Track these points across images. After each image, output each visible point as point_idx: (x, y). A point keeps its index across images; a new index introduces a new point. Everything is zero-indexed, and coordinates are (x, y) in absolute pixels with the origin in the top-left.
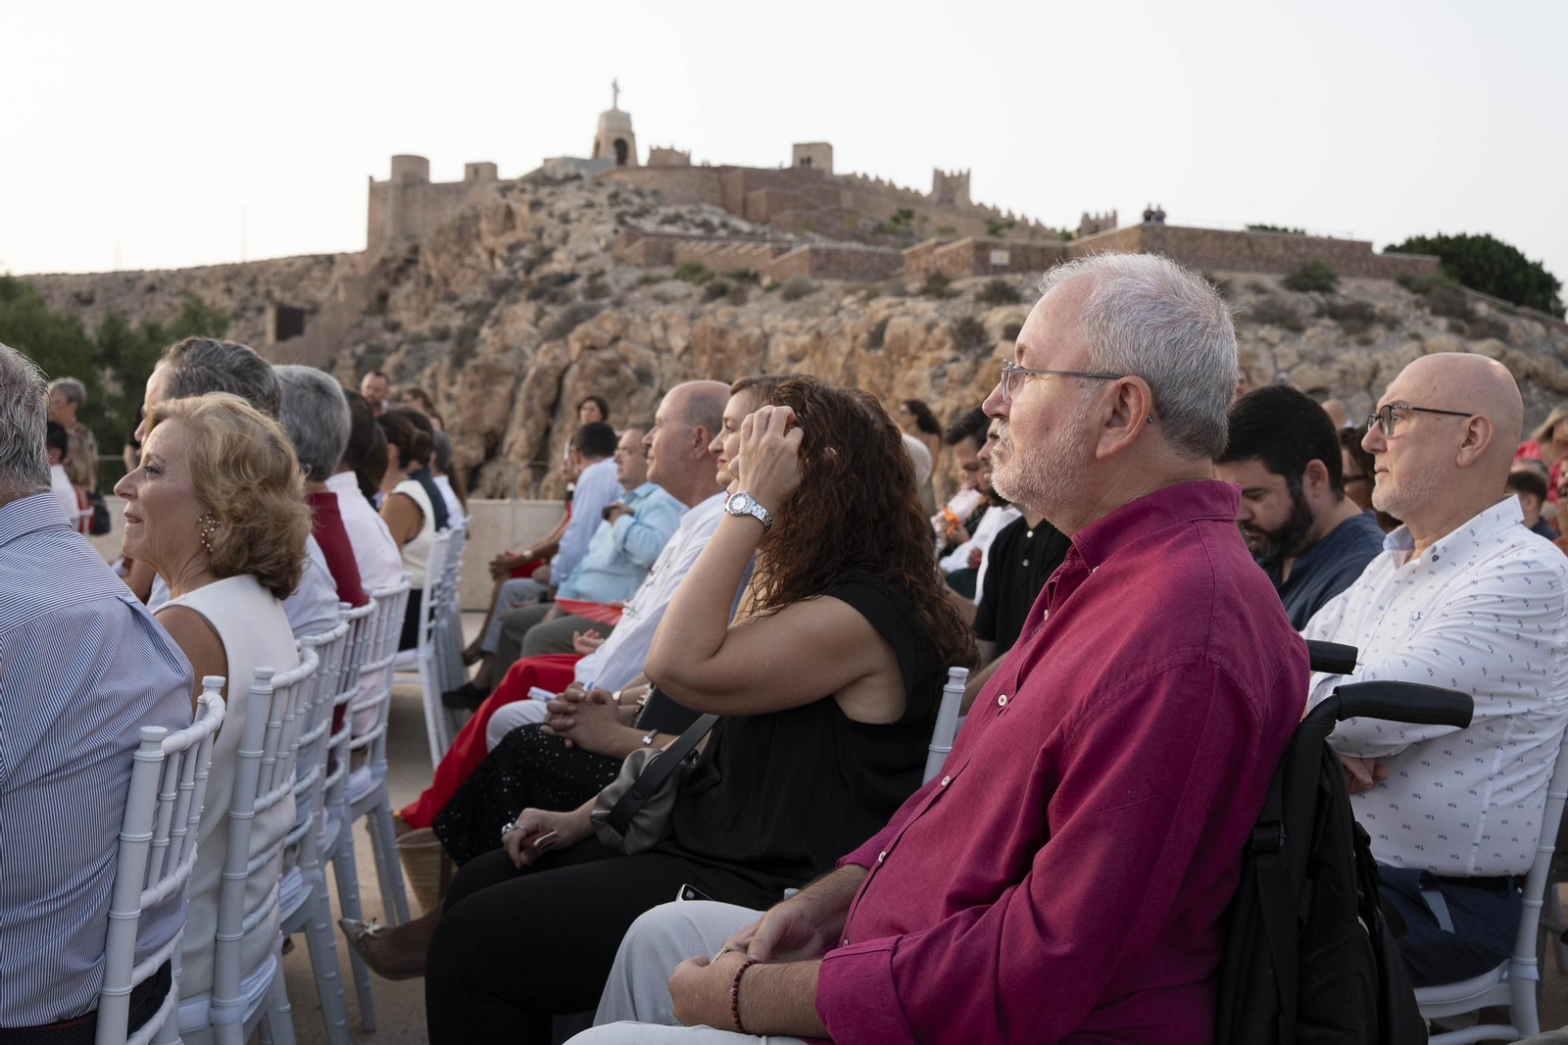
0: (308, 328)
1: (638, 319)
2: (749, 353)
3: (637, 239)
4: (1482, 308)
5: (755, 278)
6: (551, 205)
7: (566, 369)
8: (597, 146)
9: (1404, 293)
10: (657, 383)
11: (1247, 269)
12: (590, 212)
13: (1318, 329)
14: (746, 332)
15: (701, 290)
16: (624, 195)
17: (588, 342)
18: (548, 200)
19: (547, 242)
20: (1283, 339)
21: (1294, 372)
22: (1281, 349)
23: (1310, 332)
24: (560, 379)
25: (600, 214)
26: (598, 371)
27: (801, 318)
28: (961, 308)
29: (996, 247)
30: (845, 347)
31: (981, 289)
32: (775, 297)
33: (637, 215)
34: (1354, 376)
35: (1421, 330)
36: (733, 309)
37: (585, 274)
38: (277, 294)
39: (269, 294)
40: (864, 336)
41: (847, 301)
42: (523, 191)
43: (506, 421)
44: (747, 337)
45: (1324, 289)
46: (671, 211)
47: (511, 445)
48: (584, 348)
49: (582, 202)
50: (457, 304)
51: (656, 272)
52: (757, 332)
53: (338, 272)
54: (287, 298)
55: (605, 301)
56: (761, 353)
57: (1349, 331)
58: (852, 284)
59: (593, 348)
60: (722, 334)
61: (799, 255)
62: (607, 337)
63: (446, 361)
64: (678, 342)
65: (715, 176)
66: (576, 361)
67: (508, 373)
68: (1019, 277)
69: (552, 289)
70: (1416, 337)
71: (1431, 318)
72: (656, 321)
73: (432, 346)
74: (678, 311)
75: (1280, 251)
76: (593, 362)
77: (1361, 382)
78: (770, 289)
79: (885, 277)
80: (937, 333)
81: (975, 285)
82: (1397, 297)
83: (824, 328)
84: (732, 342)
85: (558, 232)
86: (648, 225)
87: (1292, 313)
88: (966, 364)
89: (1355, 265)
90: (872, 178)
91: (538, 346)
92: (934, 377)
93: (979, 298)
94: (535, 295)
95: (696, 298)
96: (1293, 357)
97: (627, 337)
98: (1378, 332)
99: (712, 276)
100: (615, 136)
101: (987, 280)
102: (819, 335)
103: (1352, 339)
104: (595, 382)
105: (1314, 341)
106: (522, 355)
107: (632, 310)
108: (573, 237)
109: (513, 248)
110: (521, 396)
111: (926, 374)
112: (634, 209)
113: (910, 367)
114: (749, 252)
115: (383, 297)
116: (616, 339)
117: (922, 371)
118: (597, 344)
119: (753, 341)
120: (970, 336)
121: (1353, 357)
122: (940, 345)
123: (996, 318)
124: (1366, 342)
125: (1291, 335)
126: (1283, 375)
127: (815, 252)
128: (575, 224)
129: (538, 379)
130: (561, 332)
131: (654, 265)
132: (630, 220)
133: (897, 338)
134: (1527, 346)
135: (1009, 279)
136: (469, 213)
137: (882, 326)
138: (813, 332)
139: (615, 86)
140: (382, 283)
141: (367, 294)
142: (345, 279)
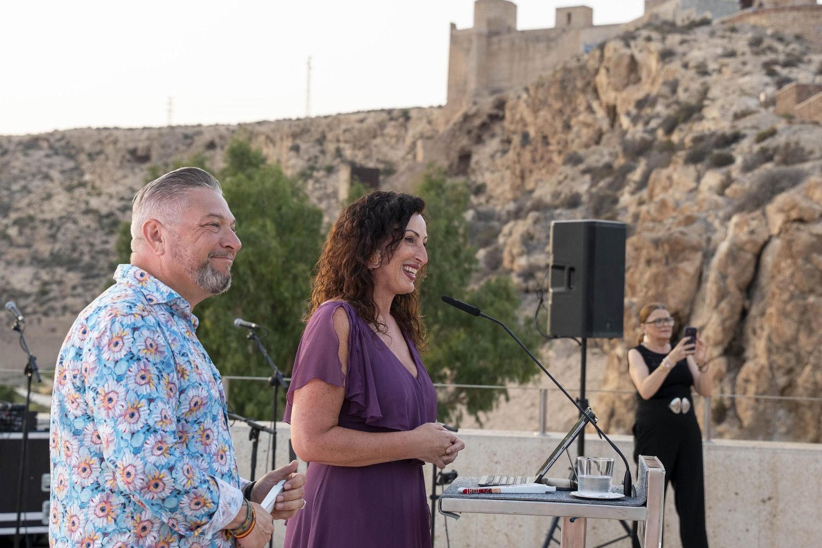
38: (347, 153)
39: (339, 153)
53: (414, 129)
54: (359, 158)
115: (466, 156)
140: (464, 141)
141: (448, 154)
142: (423, 137)
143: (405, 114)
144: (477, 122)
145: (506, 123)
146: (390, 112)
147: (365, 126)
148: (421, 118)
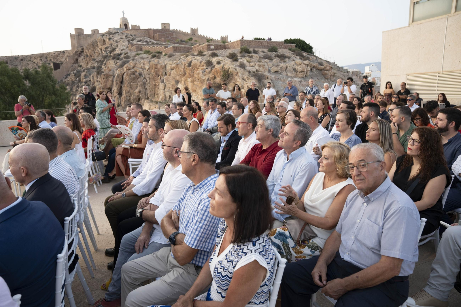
0: (61, 67)
1: (138, 63)
2: (162, 69)
3: (134, 46)
4: (305, 54)
5: (161, 53)
7: (124, 74)
8: (121, 25)
9: (290, 52)
10: (143, 76)
11: (261, 48)
12: (122, 40)
13: (276, 59)
14: (162, 64)
15: (150, 56)
16: (128, 36)
17: (128, 68)
18: (112, 38)
19: (113, 47)
20: (269, 62)
21: (272, 68)
22: (269, 64)
23: (274, 60)
24: (123, 76)
25: (124, 40)
26: (131, 74)
27: (172, 61)
28: (207, 58)
29: (212, 45)
30: (183, 67)
31: (210, 54)
32: (166, 57)
33: (132, 40)
35: (294, 59)
36: (158, 60)
37: (124, 53)
38: (53, 60)
39: (51, 60)
40: (187, 64)
41: (182, 57)
42: (107, 36)
43: (112, 86)
44: (162, 65)
45: (276, 51)
46: (139, 39)
47: (114, 90)
48: (127, 69)
49: (120, 38)
50: (95, 61)
51: (139, 52)
52: (164, 64)
53: (66, 55)
54: (55, 61)
55: (130, 59)
56: (165, 69)
57: (281, 60)
58: (181, 54)
59: (129, 69)
60: (156, 65)
61: (170, 48)
62: (132, 67)
63: (95, 73)
64: (147, 67)
65: (147, 31)
66: (126, 72)
67: (111, 76)
68: (217, 51)
69: (117, 57)
70: (294, 60)
71: (296, 57)
72: (142, 63)
73: (92, 70)
74: (146, 61)
75: (267, 44)
76: (129, 72)
77: (284, 69)
78: (165, 55)
79: (188, 52)
80: (202, 63)
81: (209, 53)
82: (289, 52)
83: (178, 63)
84: (159, 66)
85: (115, 45)
86: (135, 42)
87: (270, 56)
88: (209, 69)
89: (281, 46)
90: (178, 30)
91: (117, 69)
92: (203, 72)
93: (210, 56)
94: (113, 58)
95: (150, 58)
96: (272, 65)
97: (136, 67)
98: (287, 60)
99: (152, 53)
100: (124, 23)
101: (211, 52)
104: (130, 76)
105: (275, 62)
106: (114, 71)
107: (136, 61)
108: (119, 46)
109: (106, 48)
110: (115, 80)
111: (201, 72)
112: (131, 39)
113: (197, 70)
114: (159, 48)
115: (77, 60)
116: (134, 67)
117: (200, 71)
119: (163, 66)
120: (209, 64)
121: (282, 65)
122: (203, 66)
123: (214, 60)
124: (285, 62)
126: (270, 69)
127: (174, 47)
128: (119, 43)
129: (118, 76)
130: (122, 66)
131: (138, 51)
132: (130, 41)
133: (194, 64)
134: (313, 61)
135: (215, 51)
136: (94, 41)
137: (191, 62)
138: (176, 64)
139: (123, 12)
140: (76, 57)
141: (73, 59)
142: (68, 56)
143: (64, 52)
144: (78, 53)
145: (84, 53)
146: (60, 51)
147: (55, 54)
148: (67, 53)
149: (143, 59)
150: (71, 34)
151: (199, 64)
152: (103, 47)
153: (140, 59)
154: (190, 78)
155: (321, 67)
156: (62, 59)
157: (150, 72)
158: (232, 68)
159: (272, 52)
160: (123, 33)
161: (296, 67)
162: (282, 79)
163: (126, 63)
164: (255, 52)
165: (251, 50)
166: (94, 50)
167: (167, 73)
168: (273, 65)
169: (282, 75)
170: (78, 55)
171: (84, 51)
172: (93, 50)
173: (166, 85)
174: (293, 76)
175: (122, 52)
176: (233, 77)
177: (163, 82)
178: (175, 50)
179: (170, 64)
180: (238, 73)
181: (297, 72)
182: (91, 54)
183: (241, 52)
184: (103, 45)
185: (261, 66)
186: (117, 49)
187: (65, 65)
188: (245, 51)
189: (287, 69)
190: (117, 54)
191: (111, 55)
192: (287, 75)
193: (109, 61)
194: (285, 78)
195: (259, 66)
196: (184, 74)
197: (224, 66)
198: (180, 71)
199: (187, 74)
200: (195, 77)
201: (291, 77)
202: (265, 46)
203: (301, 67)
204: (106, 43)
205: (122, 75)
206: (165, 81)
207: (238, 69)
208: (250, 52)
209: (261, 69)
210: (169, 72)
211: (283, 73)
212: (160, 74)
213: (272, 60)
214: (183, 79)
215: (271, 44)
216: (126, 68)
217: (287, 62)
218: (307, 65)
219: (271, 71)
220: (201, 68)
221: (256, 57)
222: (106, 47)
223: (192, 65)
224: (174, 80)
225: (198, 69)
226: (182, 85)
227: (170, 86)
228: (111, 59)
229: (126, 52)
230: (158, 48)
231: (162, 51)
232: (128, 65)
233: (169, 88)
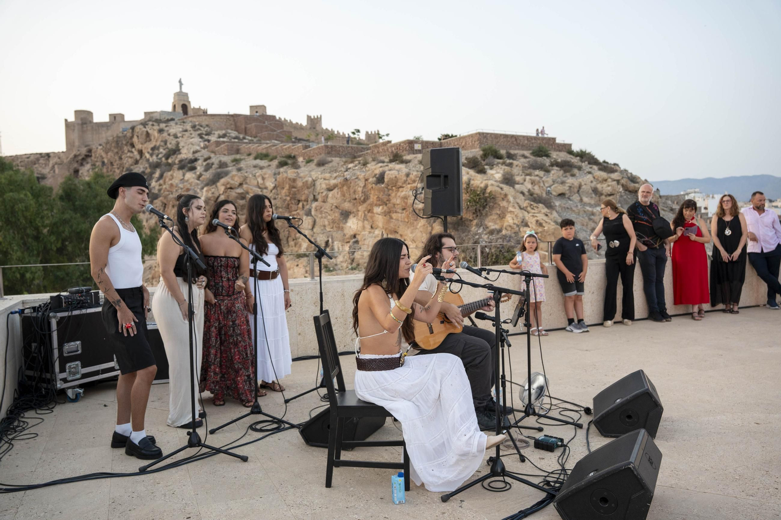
1: (251, 176)
2: (308, 188)
5: (295, 158)
6: (168, 131)
8: (174, 107)
11: (516, 149)
12: (187, 134)
13: (555, 171)
14: (306, 179)
15: (275, 163)
16: (198, 127)
17: (228, 186)
18: (166, 129)
19: (169, 146)
20: (544, 176)
21: (552, 187)
22: (544, 179)
23: (553, 172)
25: (191, 134)
26: (237, 198)
27: (330, 173)
30: (362, 184)
32: (312, 165)
33: (208, 134)
34: (574, 188)
35: (590, 170)
36: (296, 170)
37: (201, 158)
40: (372, 179)
41: (350, 165)
42: (153, 125)
44: (307, 181)
45: (548, 156)
46: (222, 132)
48: (226, 189)
49: (181, 130)
51: (238, 157)
52: (310, 179)
53: (52, 162)
55: (230, 169)
56: (313, 188)
57: (566, 171)
58: (348, 159)
59: (231, 188)
60: (294, 180)
61: (317, 148)
62: (237, 184)
64: (270, 185)
66: (223, 194)
69: (189, 165)
70: (590, 173)
72: (259, 176)
74: (268, 172)
75: (526, 142)
77: (576, 190)
78: (307, 162)
79: (360, 156)
80: (412, 177)
81: (416, 157)
84: (299, 184)
85: (174, 142)
86: (213, 138)
87: (543, 165)
89: (551, 147)
91: (202, 188)
94: (181, 168)
95: (274, 167)
96: (551, 182)
97: (246, 183)
98: (576, 171)
99: (275, 157)
100: (182, 103)
102: (346, 179)
103: (568, 174)
105: (555, 176)
107: (247, 172)
108: (181, 145)
109: (153, 149)
112: (204, 132)
113: (398, 191)
114: (289, 148)
115: (76, 171)
116: (241, 185)
118: (233, 187)
119: (309, 183)
121: (570, 180)
122: (414, 182)
124: (573, 175)
125: (546, 174)
126: (549, 189)
128: (181, 139)
130: (213, 182)
132: (204, 136)
133: (391, 179)
136: (121, 135)
137: (381, 175)
138: (340, 178)
140: (76, 165)
141: (69, 170)
142: (56, 163)
143: (48, 155)
144: (80, 158)
145: (93, 158)
146: (41, 154)
147: (30, 159)
148: (55, 157)
149: (261, 168)
150: (66, 120)
151: (405, 178)
152: (147, 147)
153: (252, 169)
154: (381, 207)
155: (635, 187)
156: (43, 168)
157: (278, 194)
158: (492, 185)
159: (541, 156)
160: (185, 120)
161: (599, 186)
162: (574, 209)
163: (223, 175)
164: (510, 156)
165: (503, 152)
166: (120, 152)
167: (317, 197)
168: (554, 182)
169: (571, 200)
170: (80, 161)
171: (93, 155)
172: (117, 153)
173: (317, 220)
174: (593, 202)
175: (197, 155)
176: (496, 203)
177: (309, 213)
178: (329, 153)
179: (325, 179)
180: (506, 195)
181: (602, 194)
182: (112, 160)
183: (485, 156)
184: (146, 142)
185: (536, 183)
186: (184, 151)
187: (50, 180)
188: (492, 155)
189: (581, 190)
190: (186, 159)
191: (170, 161)
192: (581, 200)
193: (170, 173)
194: (579, 207)
195: (533, 183)
196: (364, 199)
197: (472, 182)
198: (355, 192)
199: (373, 198)
200: (394, 205)
201: (590, 205)
202: (523, 146)
203: (609, 186)
204: (152, 138)
205: (215, 199)
206: (313, 213)
207: (506, 188)
208: (500, 157)
209: (536, 187)
210: (324, 194)
211: (574, 197)
212: (303, 198)
213: (547, 171)
214: (362, 208)
215: (533, 141)
216: (223, 185)
217: (577, 175)
218: (618, 181)
219: (551, 194)
220: (409, 186)
221: (517, 166)
222: (152, 146)
223: (386, 180)
224: (337, 210)
225: (401, 189)
226: (359, 220)
227: (326, 223)
228: (176, 169)
229: (206, 156)
230: (286, 149)
231: (297, 153)
232: (230, 180)
233: (325, 226)
